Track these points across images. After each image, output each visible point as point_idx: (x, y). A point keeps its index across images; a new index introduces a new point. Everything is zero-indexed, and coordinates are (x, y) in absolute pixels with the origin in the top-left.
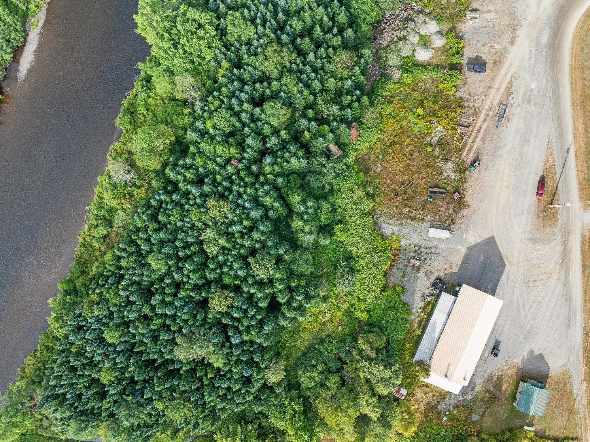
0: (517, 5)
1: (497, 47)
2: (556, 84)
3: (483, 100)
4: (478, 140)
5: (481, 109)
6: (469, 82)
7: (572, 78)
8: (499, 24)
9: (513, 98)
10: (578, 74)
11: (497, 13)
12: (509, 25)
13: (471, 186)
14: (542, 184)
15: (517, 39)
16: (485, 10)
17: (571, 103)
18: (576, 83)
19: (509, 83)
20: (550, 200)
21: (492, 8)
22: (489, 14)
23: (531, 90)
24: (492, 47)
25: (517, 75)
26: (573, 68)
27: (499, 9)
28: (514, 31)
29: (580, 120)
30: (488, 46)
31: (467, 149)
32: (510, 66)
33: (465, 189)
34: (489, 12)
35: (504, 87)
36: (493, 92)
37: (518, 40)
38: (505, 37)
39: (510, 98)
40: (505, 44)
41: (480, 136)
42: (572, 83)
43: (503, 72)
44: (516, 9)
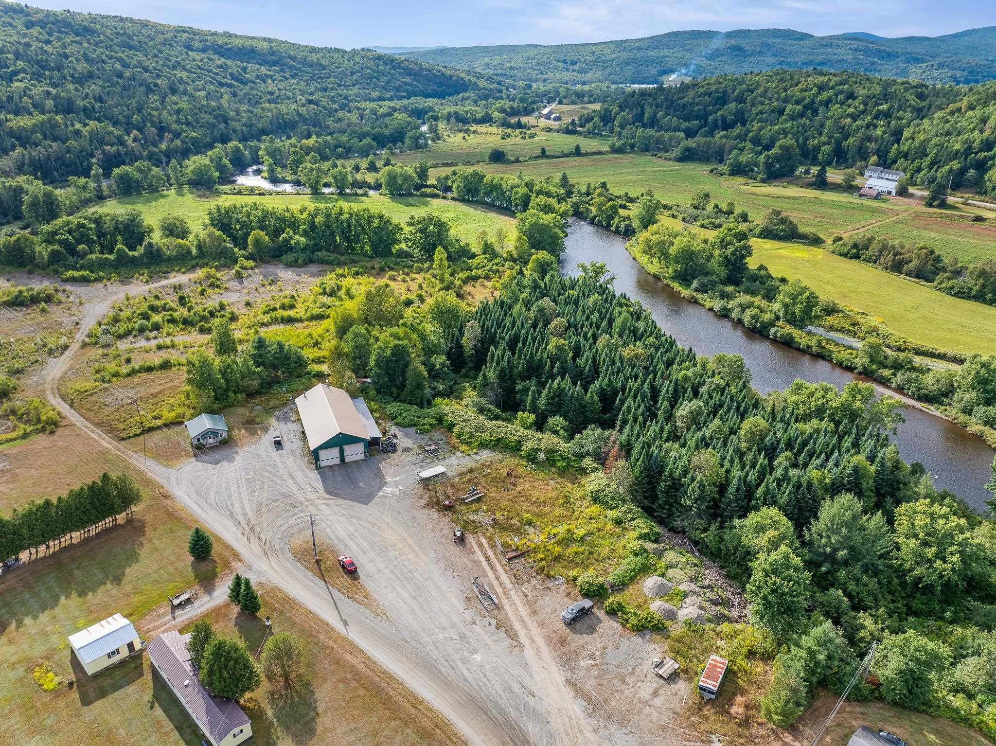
0: (630, 738)
1: (585, 663)
2: (446, 683)
3: (525, 595)
4: (482, 559)
5: (516, 586)
6: (566, 599)
7: (428, 709)
8: (622, 692)
9: (490, 624)
10: (425, 722)
11: (644, 703)
12: (606, 701)
13: (439, 522)
14: (351, 571)
15: (572, 694)
16: (661, 691)
17: (395, 676)
18: (416, 708)
19: (516, 635)
20: (323, 566)
21: (658, 702)
22: (651, 691)
23: (475, 651)
24: (592, 657)
25: (516, 651)
26: (443, 726)
27: (647, 710)
28: (589, 700)
29: (361, 667)
30: (598, 653)
31: (486, 545)
32: (538, 653)
33: (445, 515)
34: (655, 694)
35: (517, 626)
36: (523, 611)
37: (568, 694)
38: (592, 682)
39: (494, 622)
40: (579, 674)
41: (485, 564)
42: (421, 702)
43: (540, 641)
44: (625, 731)
